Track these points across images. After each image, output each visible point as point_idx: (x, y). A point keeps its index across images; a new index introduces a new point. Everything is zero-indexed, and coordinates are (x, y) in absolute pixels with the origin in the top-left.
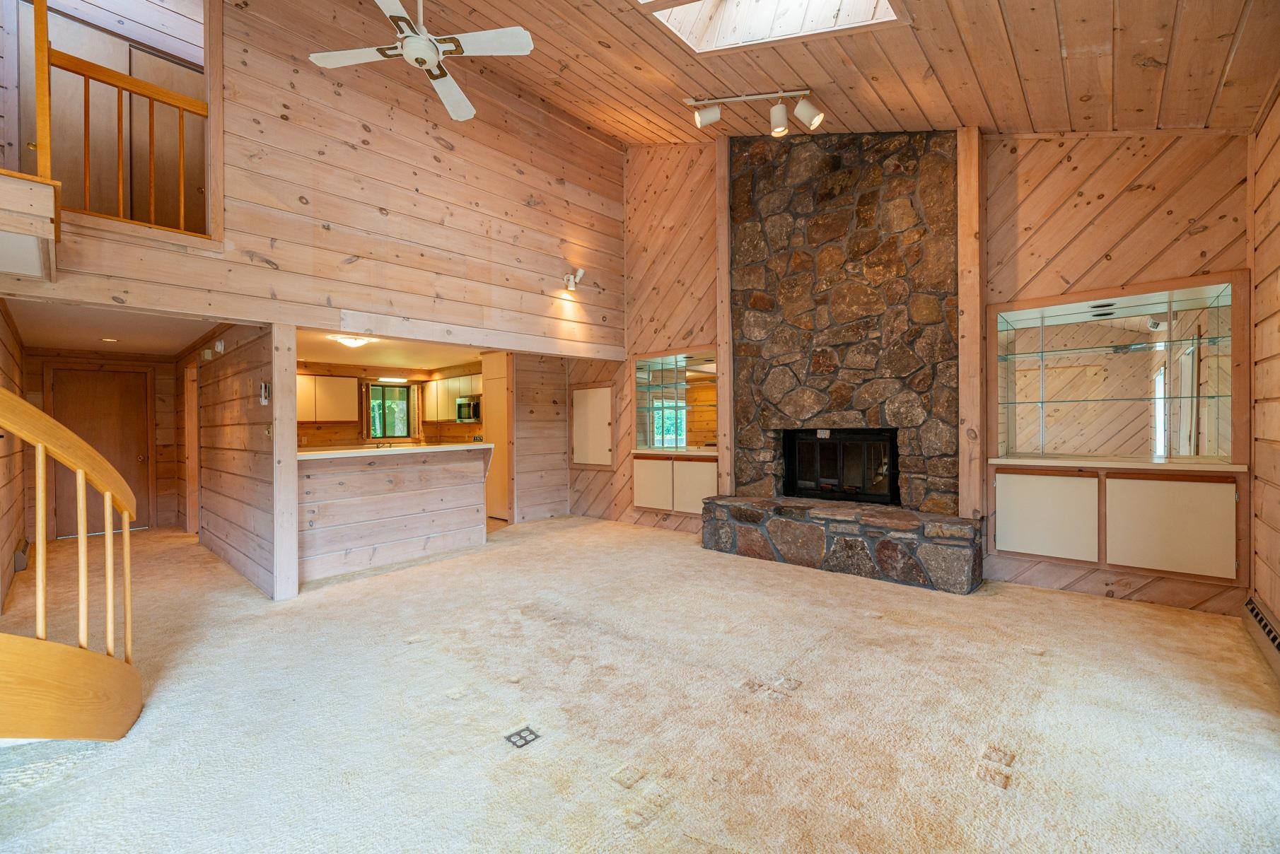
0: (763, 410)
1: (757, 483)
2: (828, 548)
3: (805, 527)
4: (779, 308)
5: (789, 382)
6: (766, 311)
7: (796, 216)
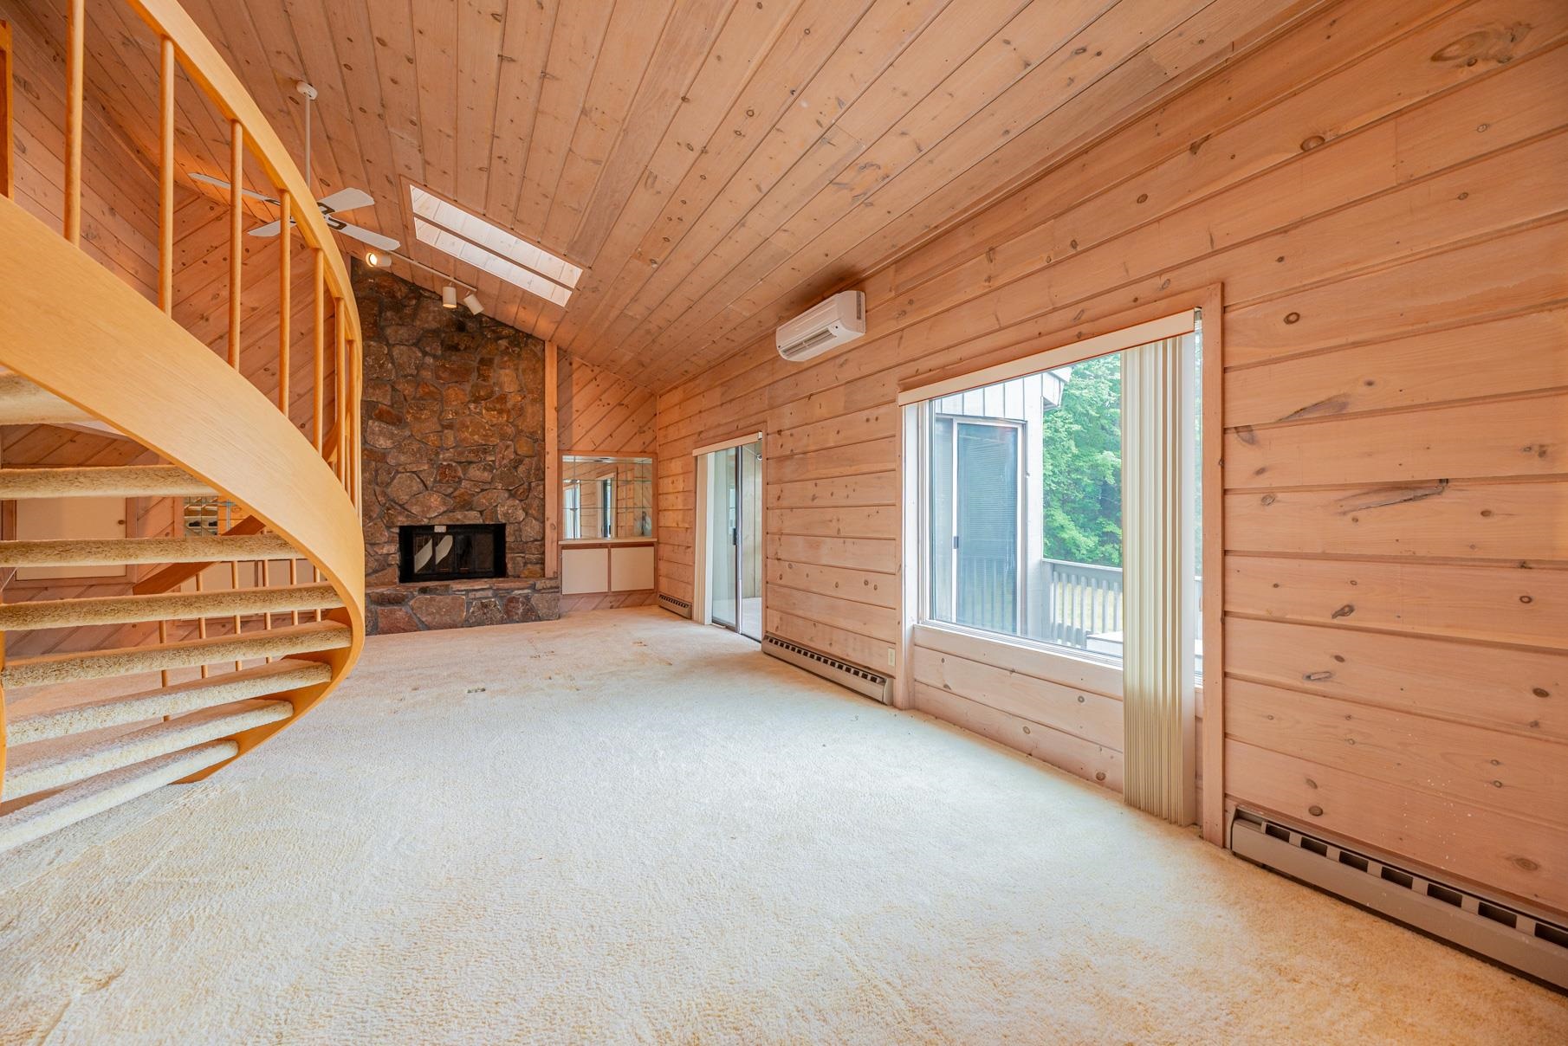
0: (388, 509)
1: (380, 574)
2: (468, 611)
3: (448, 599)
4: (407, 424)
5: (416, 486)
6: (393, 424)
7: (425, 354)
